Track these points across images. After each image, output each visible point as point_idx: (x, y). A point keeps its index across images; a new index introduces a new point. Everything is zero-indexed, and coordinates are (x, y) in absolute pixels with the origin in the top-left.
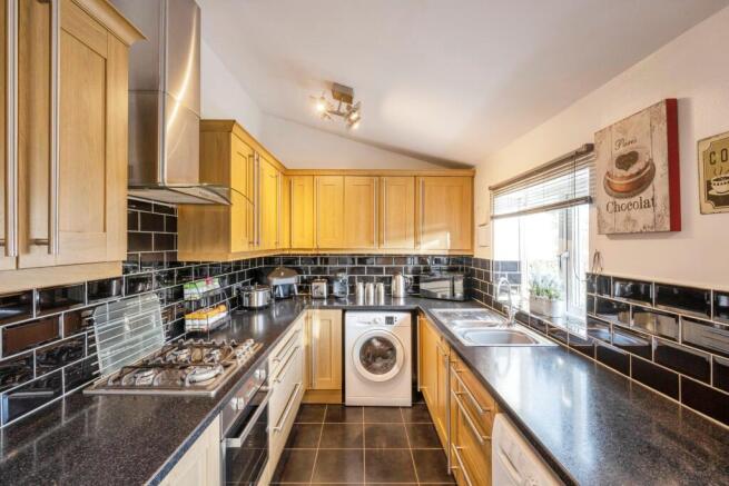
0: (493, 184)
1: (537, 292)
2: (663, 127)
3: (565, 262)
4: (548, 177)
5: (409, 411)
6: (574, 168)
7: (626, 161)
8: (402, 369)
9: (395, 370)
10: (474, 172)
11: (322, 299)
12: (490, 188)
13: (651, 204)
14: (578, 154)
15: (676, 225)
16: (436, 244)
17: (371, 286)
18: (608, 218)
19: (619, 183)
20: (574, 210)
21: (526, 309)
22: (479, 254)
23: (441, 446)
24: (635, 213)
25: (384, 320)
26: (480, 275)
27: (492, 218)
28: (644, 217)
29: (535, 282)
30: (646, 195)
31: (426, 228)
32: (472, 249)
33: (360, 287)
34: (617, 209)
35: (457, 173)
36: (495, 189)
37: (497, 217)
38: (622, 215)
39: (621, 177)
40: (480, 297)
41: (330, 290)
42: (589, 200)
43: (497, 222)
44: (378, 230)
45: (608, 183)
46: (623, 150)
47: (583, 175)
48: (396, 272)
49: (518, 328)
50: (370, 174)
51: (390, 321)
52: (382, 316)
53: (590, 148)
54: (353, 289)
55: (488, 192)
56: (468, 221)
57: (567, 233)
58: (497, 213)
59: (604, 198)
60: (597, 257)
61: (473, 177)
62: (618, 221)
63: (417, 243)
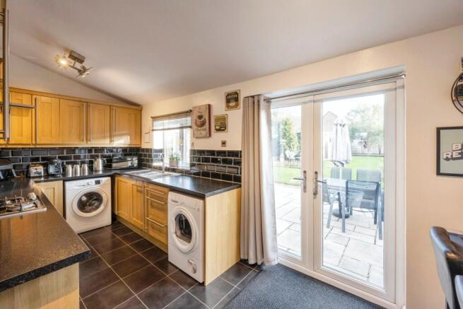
0: (153, 116)
1: (172, 159)
2: (207, 111)
3: (181, 148)
4: (178, 118)
5: (110, 227)
6: (186, 116)
7: (200, 117)
8: (106, 206)
9: (102, 207)
10: (142, 108)
11: (41, 177)
12: (152, 117)
13: (205, 130)
14: (187, 112)
15: (210, 135)
16: (122, 142)
17: (78, 166)
18: (196, 132)
19: (199, 123)
20: (184, 130)
21: (168, 166)
22: (144, 146)
23: (132, 231)
24: (202, 132)
25: (94, 183)
26: (145, 156)
27: (153, 130)
28: (204, 133)
29: (172, 156)
30: (204, 127)
31: (117, 133)
32: (141, 144)
33: (70, 168)
34: (198, 130)
35: (133, 108)
36: (154, 118)
37: (155, 130)
38: (199, 132)
39: (199, 121)
40: (145, 166)
41: (46, 171)
42: (190, 127)
43: (154, 132)
44: (86, 133)
45: (196, 123)
46: (199, 114)
47: (189, 119)
48: (96, 157)
49: (166, 173)
50: (80, 101)
51: (98, 182)
52: (93, 181)
53: (191, 111)
54: (64, 169)
55: (151, 119)
56: (138, 131)
57: (182, 137)
58: (155, 128)
59: (195, 127)
60: (193, 144)
61: (141, 111)
62: (198, 134)
63: (111, 141)
